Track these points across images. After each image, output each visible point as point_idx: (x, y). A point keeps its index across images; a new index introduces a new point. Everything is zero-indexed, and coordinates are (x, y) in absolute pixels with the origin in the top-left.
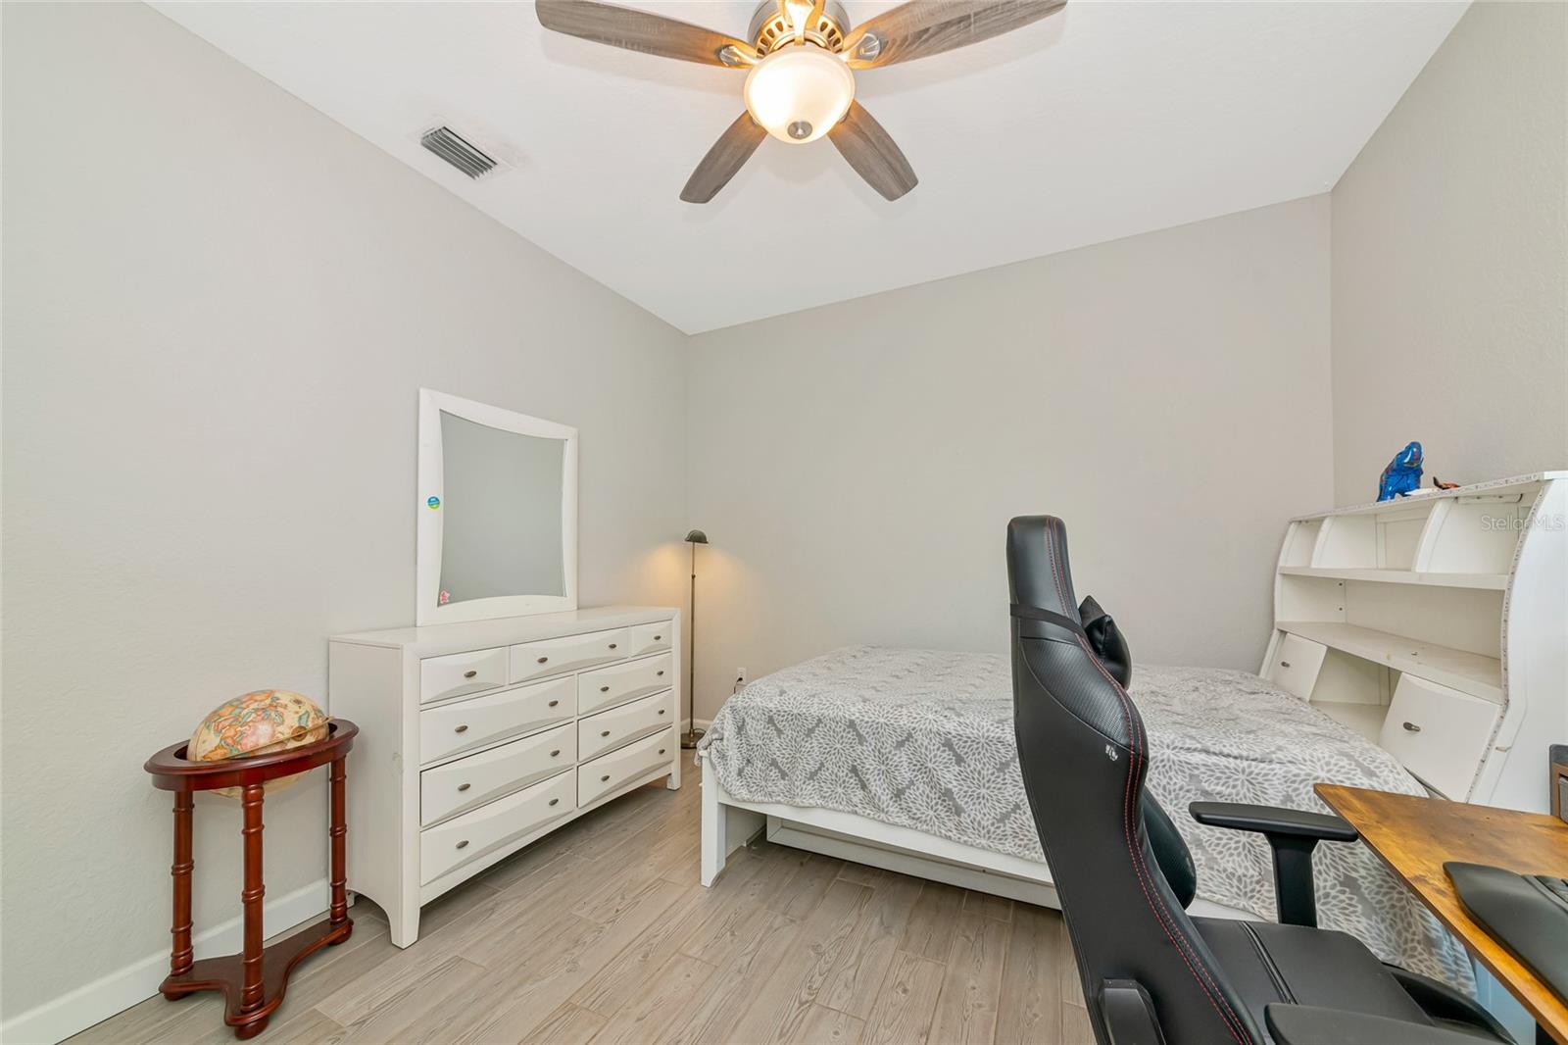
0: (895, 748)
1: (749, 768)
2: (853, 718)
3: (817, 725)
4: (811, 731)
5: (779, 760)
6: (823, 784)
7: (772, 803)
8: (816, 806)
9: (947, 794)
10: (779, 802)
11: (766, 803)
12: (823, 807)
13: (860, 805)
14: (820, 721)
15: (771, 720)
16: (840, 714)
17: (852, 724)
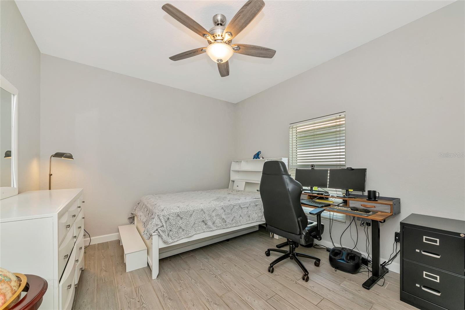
0: (212, 212)
1: (171, 233)
2: (202, 208)
3: (193, 213)
4: (191, 215)
5: (182, 226)
6: (195, 228)
7: (181, 239)
8: (194, 234)
9: (223, 219)
10: (183, 238)
11: (179, 240)
12: (196, 234)
13: (205, 230)
14: (194, 211)
15: (178, 215)
16: (199, 208)
17: (202, 210)
